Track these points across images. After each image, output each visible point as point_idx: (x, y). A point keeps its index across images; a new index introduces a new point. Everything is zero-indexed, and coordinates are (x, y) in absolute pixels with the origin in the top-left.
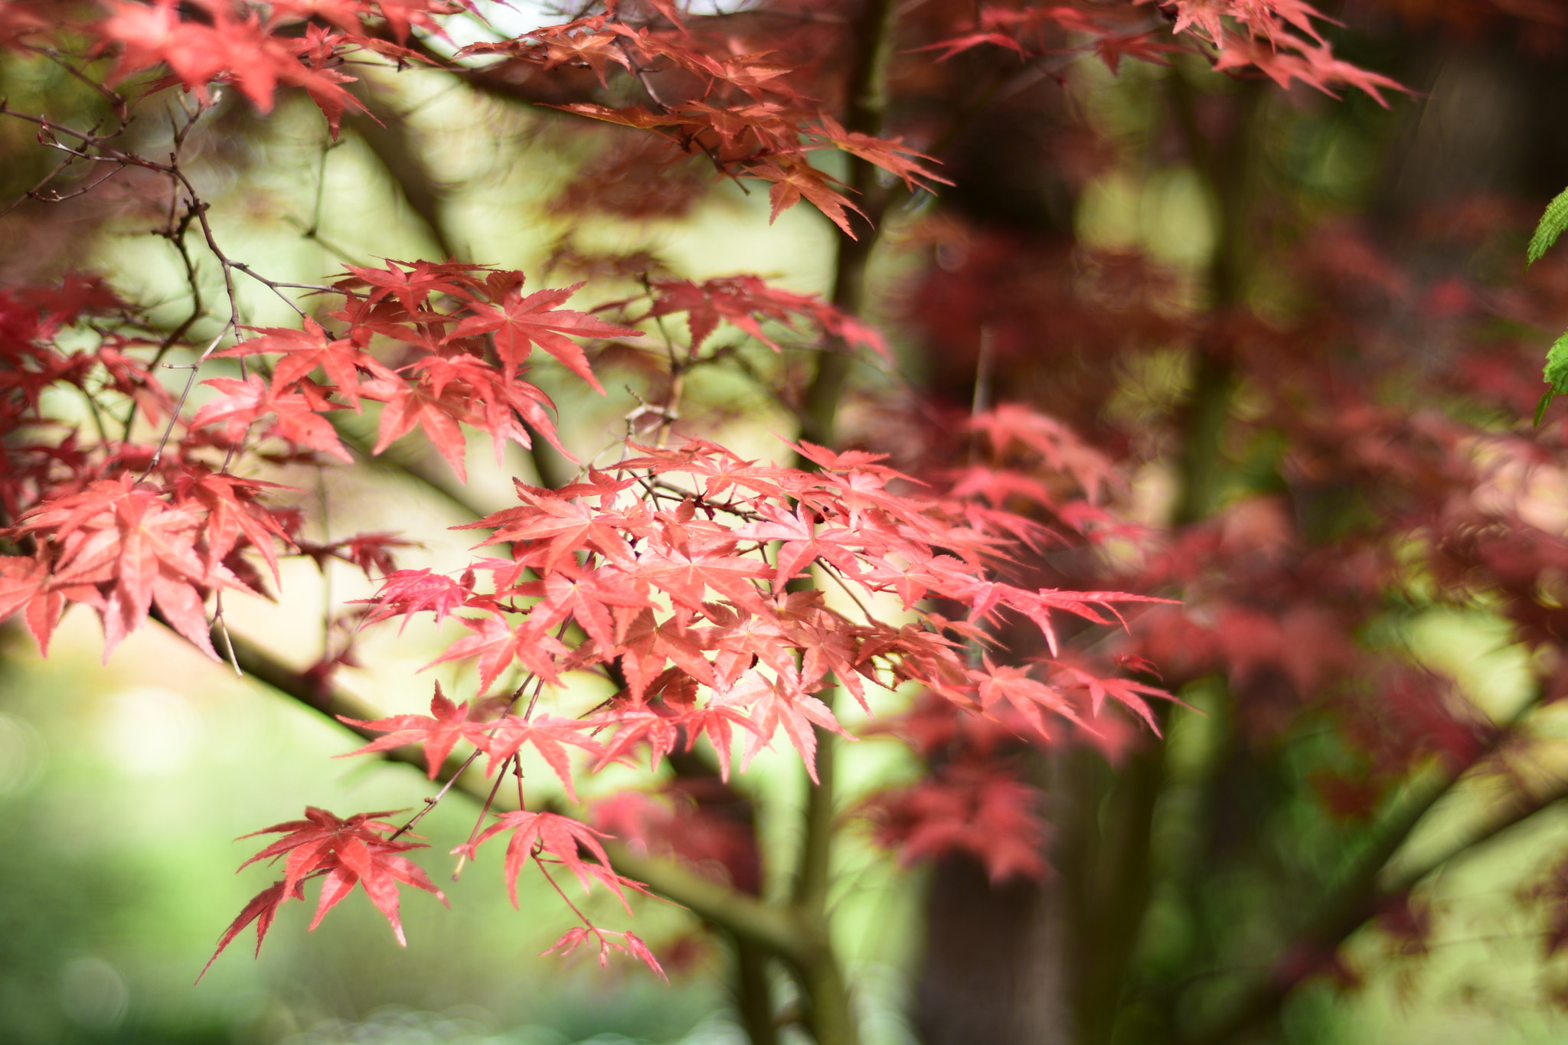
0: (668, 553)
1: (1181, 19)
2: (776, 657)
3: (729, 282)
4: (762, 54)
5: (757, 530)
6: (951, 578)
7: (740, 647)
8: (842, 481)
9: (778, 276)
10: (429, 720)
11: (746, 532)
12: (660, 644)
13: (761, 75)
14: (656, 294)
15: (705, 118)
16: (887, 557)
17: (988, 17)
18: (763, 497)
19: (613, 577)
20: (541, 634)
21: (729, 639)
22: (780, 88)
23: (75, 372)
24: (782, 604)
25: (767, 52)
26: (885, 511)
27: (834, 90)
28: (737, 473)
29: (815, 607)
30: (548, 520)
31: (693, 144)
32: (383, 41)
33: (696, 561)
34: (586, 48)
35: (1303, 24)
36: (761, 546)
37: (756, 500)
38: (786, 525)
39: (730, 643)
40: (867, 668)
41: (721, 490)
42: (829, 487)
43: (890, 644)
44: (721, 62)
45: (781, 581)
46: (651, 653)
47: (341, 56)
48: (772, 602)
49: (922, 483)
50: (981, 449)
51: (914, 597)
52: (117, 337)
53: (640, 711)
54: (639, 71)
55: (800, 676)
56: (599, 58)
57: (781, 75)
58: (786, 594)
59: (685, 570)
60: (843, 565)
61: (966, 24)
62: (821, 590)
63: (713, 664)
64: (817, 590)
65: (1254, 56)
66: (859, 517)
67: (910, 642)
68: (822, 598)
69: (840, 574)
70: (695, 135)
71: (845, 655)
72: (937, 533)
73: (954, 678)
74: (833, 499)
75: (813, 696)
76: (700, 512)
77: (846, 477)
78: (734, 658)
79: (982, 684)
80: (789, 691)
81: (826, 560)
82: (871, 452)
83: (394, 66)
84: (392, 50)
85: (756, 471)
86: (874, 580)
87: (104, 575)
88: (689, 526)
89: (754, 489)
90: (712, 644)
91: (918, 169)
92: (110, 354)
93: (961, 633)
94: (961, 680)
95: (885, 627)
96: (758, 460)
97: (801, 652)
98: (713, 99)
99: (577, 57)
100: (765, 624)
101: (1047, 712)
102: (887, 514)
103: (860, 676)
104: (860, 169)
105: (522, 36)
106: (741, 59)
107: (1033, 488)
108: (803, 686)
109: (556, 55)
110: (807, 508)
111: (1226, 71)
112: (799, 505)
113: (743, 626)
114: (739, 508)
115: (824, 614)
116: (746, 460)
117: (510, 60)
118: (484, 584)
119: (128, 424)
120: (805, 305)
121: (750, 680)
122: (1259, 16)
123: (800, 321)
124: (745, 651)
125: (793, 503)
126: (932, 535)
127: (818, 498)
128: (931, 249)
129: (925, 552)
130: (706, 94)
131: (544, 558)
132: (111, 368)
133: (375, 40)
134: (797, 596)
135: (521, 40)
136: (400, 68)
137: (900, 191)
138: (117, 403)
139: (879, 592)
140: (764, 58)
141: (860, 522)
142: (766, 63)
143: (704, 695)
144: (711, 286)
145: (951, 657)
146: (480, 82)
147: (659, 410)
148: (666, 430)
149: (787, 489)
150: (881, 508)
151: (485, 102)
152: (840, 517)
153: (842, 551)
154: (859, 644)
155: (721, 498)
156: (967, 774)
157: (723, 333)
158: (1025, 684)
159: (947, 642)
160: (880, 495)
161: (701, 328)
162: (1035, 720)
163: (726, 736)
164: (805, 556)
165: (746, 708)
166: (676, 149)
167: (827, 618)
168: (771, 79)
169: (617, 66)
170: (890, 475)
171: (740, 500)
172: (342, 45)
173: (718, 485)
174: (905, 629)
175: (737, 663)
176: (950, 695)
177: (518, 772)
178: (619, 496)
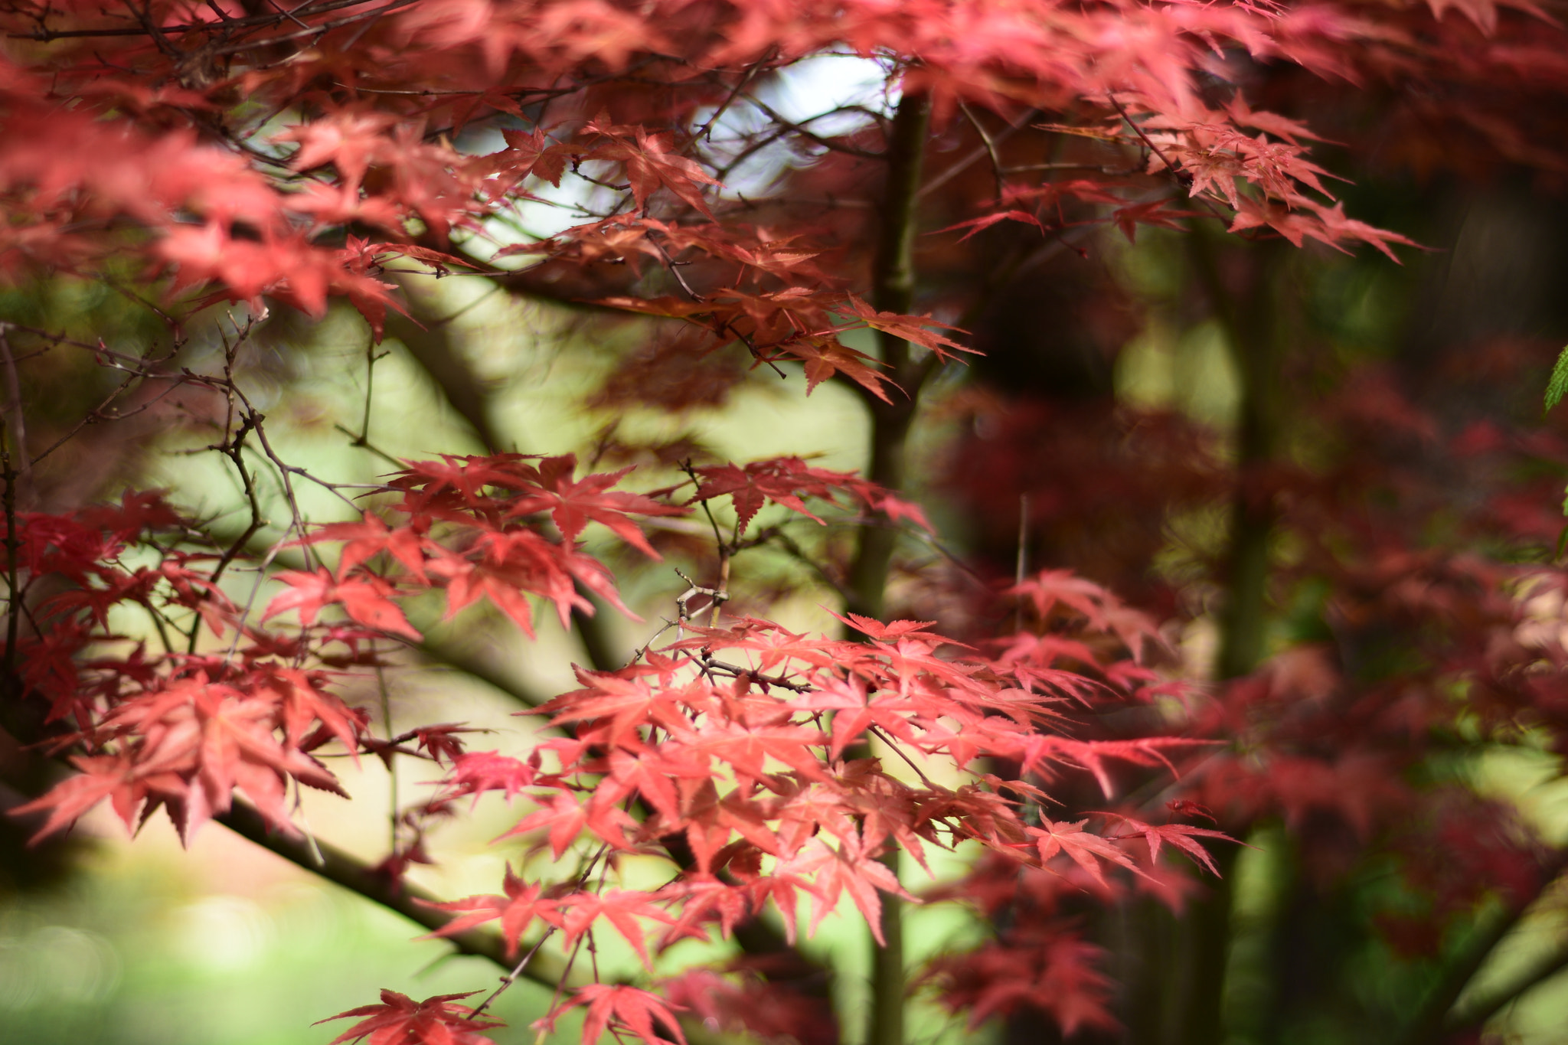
0: (728, 725)
1: (1197, 183)
2: (837, 824)
3: (771, 464)
4: (788, 240)
5: (811, 701)
6: (1003, 737)
7: (801, 816)
8: (892, 650)
9: (817, 456)
10: (502, 900)
11: (802, 706)
12: (723, 815)
13: (788, 259)
14: (700, 479)
15: (738, 305)
16: (940, 722)
17: (1007, 194)
18: (816, 668)
19: (676, 751)
20: (608, 809)
21: (791, 809)
22: (809, 270)
23: (139, 589)
24: (841, 772)
25: (792, 238)
26: (935, 676)
27: (862, 269)
28: (788, 647)
29: (873, 774)
30: (608, 699)
31: (728, 332)
32: (420, 248)
33: (755, 733)
34: (619, 243)
35: (1313, 182)
36: (816, 717)
37: (809, 672)
38: (839, 694)
39: (792, 812)
40: (928, 832)
41: (775, 663)
42: (879, 656)
43: (947, 805)
44: (750, 251)
45: (837, 750)
46: (717, 824)
47: (380, 265)
48: (831, 771)
49: (971, 648)
50: (1026, 616)
51: (968, 757)
52: (176, 553)
53: (707, 881)
54: (671, 265)
55: (861, 841)
56: (632, 252)
57: (809, 259)
58: (843, 762)
59: (744, 742)
60: (899, 731)
61: (986, 202)
62: (877, 756)
63: (777, 834)
64: (874, 757)
65: (1268, 217)
66: (911, 684)
67: (967, 802)
68: (879, 764)
69: (895, 739)
70: (728, 323)
71: (903, 819)
72: (988, 696)
73: (1012, 835)
74: (884, 667)
75: (876, 860)
76: (755, 688)
77: (896, 647)
78: (796, 827)
79: (1040, 840)
80: (851, 856)
81: (880, 727)
82: (918, 621)
83: (434, 274)
84: (430, 256)
85: (808, 643)
86: (927, 743)
87: (186, 763)
88: (746, 700)
89: (808, 660)
90: (775, 813)
91: (948, 342)
92: (172, 568)
93: (1017, 792)
94: (1020, 838)
95: (942, 790)
96: (809, 633)
97: (860, 819)
98: (745, 286)
99: (610, 253)
100: (824, 792)
101: (1104, 862)
102: (937, 679)
103: (920, 838)
104: (892, 347)
105: (558, 234)
106: (769, 246)
107: (1077, 649)
108: (865, 852)
109: (590, 250)
110: (860, 678)
111: (1240, 232)
112: (851, 675)
113: (804, 795)
114: (793, 681)
115: (881, 780)
116: (797, 633)
117: (545, 261)
118: (550, 765)
119: (192, 636)
120: (846, 481)
121: (812, 848)
122: (1272, 175)
123: (842, 499)
124: (806, 819)
125: (846, 672)
126: (983, 698)
127: (869, 667)
128: (968, 420)
129: (976, 714)
130: (737, 283)
131: (607, 736)
132: (175, 581)
133: (413, 248)
134: (855, 764)
135: (556, 239)
136: (438, 276)
137: (932, 365)
138: (181, 616)
139: (934, 755)
140: (791, 244)
141: (911, 688)
142: (794, 248)
143: (769, 865)
144: (753, 469)
145: (1008, 814)
146: (516, 285)
147: (710, 592)
148: (717, 610)
149: (839, 659)
150: (931, 674)
151: (521, 304)
152: (891, 684)
153: (894, 717)
154: (916, 808)
155: (774, 673)
156: (1031, 935)
157: (767, 514)
158: (1082, 837)
159: (1003, 800)
160: (929, 661)
161: (746, 511)
162: (1093, 872)
163: (790, 902)
164: (859, 723)
165: (811, 874)
166: (711, 336)
167: (885, 784)
168: (800, 263)
169: (651, 260)
170: (938, 641)
171: (793, 673)
172: (383, 253)
173: (772, 658)
174: (962, 790)
175: (800, 831)
176: (1010, 852)
177: (592, 948)
178: (676, 675)
